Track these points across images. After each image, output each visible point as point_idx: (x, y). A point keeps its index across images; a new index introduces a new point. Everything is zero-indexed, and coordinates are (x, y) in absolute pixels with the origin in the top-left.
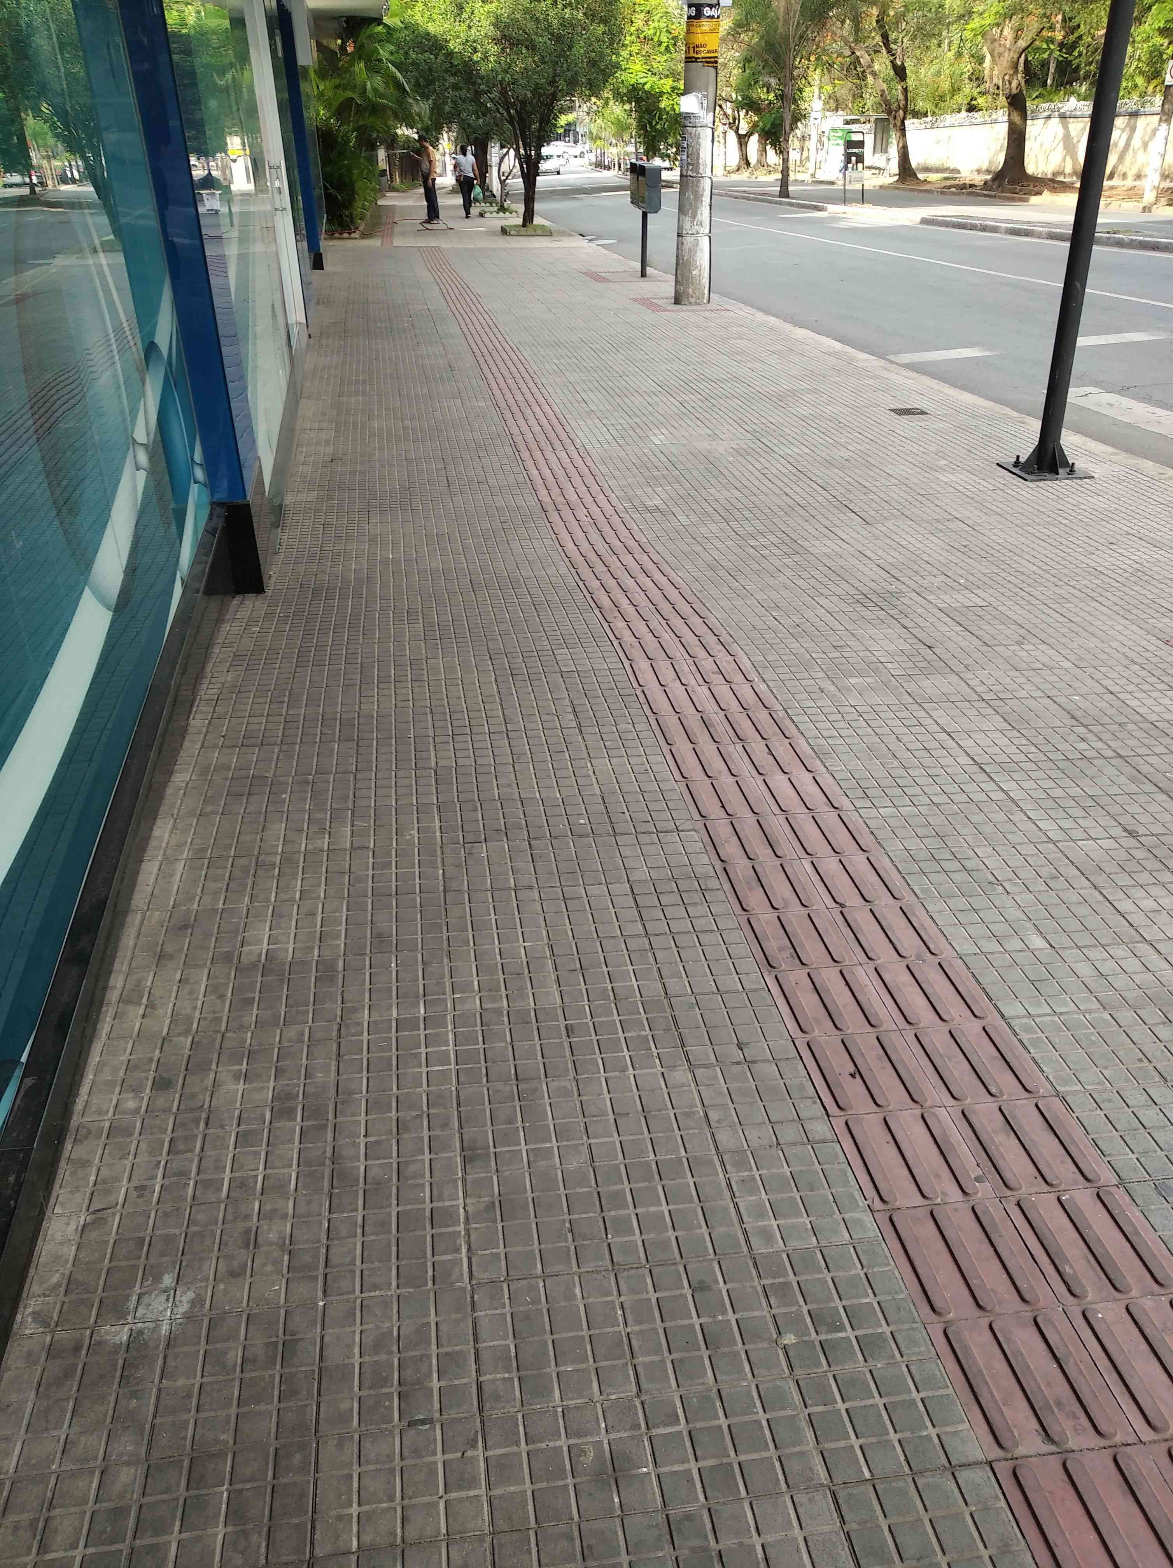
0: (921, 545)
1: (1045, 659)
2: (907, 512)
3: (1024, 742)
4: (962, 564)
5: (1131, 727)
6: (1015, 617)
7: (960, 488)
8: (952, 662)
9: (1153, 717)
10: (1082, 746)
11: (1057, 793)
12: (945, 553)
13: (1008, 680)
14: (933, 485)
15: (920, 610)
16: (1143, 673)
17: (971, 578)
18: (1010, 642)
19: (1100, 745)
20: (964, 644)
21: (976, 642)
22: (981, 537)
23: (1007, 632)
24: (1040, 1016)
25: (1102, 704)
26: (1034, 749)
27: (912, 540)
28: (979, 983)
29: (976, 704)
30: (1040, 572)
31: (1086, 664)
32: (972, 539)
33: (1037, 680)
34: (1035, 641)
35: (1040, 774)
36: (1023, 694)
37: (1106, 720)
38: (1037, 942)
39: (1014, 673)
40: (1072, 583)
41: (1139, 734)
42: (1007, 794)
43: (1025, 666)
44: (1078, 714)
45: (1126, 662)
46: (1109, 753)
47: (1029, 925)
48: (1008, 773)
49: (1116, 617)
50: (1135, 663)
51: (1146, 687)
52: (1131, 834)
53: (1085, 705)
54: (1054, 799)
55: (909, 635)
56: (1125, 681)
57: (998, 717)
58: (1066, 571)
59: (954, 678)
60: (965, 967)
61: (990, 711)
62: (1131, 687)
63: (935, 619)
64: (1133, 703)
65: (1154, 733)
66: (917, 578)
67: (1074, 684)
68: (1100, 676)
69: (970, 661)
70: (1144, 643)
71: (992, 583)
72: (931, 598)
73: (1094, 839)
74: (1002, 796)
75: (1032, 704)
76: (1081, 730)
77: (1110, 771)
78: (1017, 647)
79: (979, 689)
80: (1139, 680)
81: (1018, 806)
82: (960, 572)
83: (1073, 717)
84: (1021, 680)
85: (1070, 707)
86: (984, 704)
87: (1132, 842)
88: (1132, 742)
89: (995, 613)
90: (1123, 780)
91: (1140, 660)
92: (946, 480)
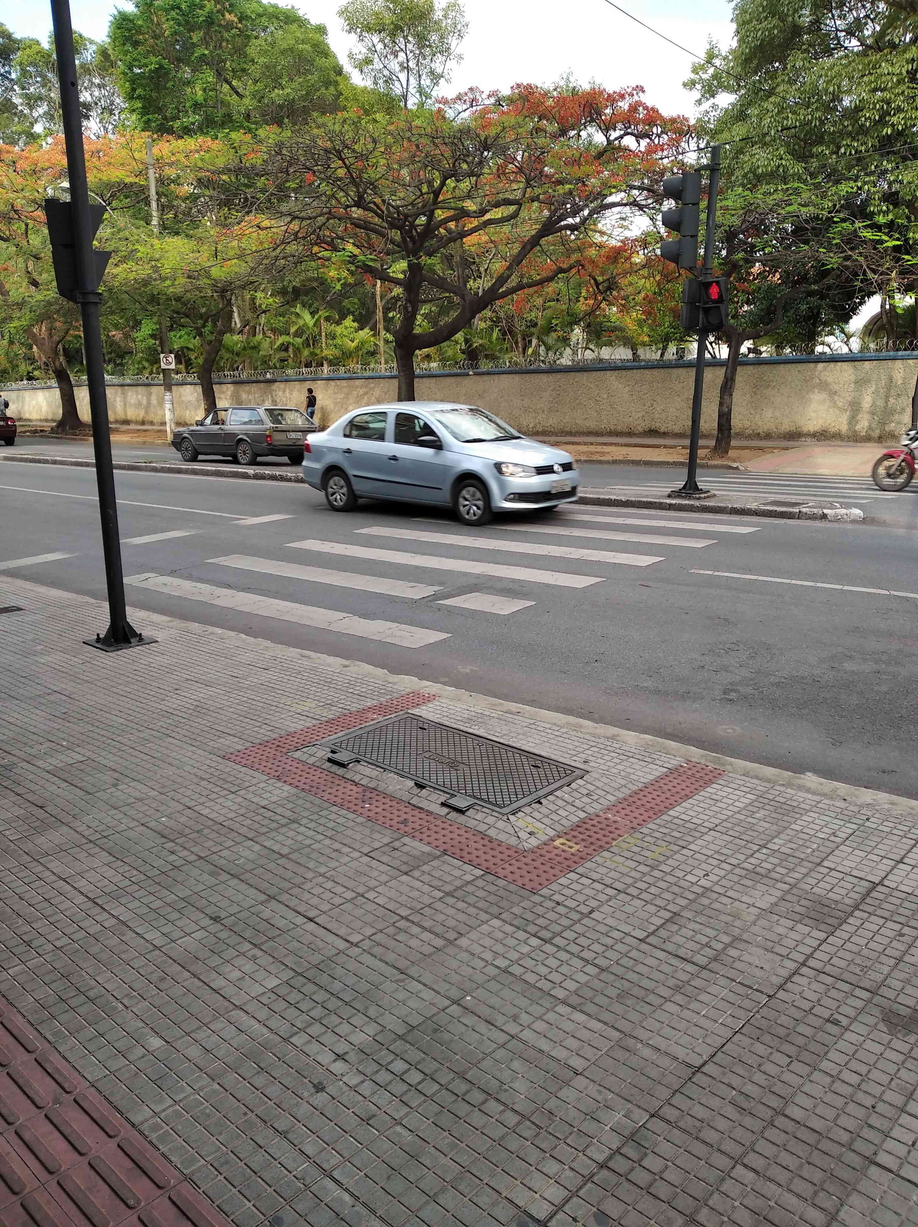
0: (26, 720)
1: (137, 794)
2: (13, 694)
3: (127, 868)
4: (63, 729)
5: (206, 831)
6: (111, 764)
7: (56, 666)
8: (62, 816)
9: (221, 819)
10: (172, 858)
11: (158, 904)
12: (48, 723)
13: (109, 819)
14: (33, 667)
15: (31, 777)
16: (210, 786)
17: (71, 739)
18: (107, 786)
19: (185, 853)
20: (70, 797)
21: (80, 793)
22: (77, 703)
23: (105, 778)
24: (164, 1110)
25: (183, 819)
26: (135, 872)
27: (19, 717)
28: (111, 1103)
29: (85, 847)
30: (126, 722)
31: (168, 790)
32: (69, 706)
33: (132, 812)
34: (127, 780)
35: (142, 892)
36: (123, 827)
37: (187, 831)
38: (156, 1043)
39: (114, 812)
40: (151, 726)
41: (214, 835)
42: (118, 919)
43: (121, 804)
44: (166, 832)
45: (196, 780)
46: (192, 858)
47: (147, 1030)
48: (116, 899)
49: (185, 746)
50: (204, 779)
51: (214, 796)
52: (216, 919)
53: (172, 823)
54: (155, 910)
55: (22, 801)
56: (198, 796)
57: (104, 853)
58: (146, 718)
59: (65, 829)
60: (97, 1093)
61: (97, 850)
62: (203, 799)
63: (44, 782)
64: (205, 812)
65: (224, 831)
66: (27, 749)
67: (161, 809)
68: (180, 796)
69: (77, 811)
70: (208, 762)
71: (88, 740)
72: (40, 763)
73: (189, 935)
74: (114, 921)
75: (131, 834)
76: (171, 844)
77: (195, 872)
78: (113, 790)
79: (86, 833)
80: (208, 792)
81: (128, 926)
82: (62, 735)
83: (163, 836)
84: (120, 816)
85: (160, 828)
86: (92, 845)
87: (218, 926)
88: (209, 844)
89: (94, 764)
90: (206, 877)
91: (207, 776)
92: (42, 661)
